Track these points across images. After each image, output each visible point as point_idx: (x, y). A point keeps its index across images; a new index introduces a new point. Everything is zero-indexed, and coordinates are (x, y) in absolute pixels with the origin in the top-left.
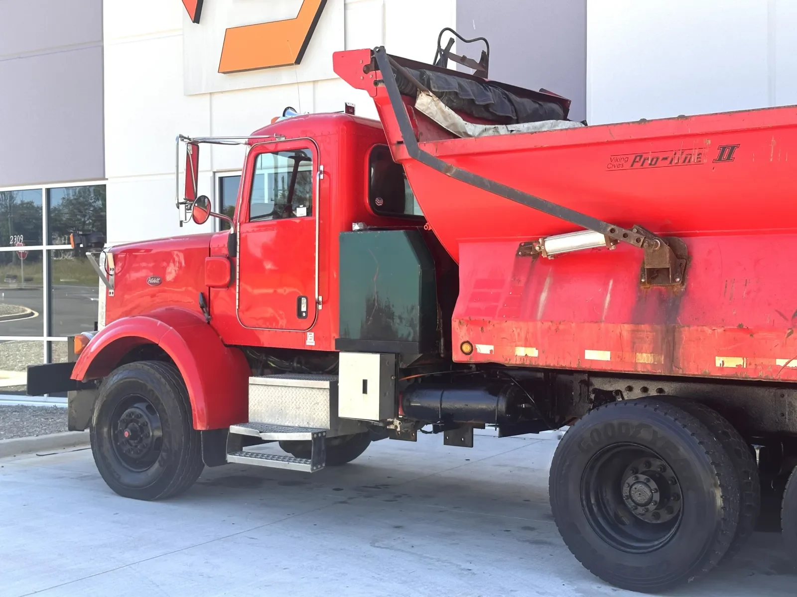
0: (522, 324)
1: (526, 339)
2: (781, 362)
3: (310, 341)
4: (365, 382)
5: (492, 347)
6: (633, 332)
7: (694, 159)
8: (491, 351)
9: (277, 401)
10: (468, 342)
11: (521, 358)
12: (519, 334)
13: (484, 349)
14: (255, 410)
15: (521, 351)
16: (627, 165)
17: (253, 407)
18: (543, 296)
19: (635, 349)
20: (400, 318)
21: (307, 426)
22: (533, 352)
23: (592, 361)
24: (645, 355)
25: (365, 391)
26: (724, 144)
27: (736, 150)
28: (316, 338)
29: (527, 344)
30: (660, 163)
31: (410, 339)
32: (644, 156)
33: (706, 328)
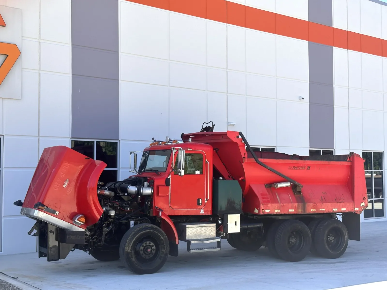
0: (276, 204)
1: (277, 208)
2: (321, 210)
3: (202, 212)
4: (236, 222)
5: (269, 210)
6: (298, 205)
7: (303, 169)
8: (269, 211)
9: (197, 231)
10: (263, 209)
11: (276, 212)
12: (276, 207)
13: (267, 211)
14: (189, 236)
15: (276, 211)
16: (292, 169)
17: (188, 234)
18: (278, 197)
19: (298, 209)
20: (237, 204)
21: (208, 238)
22: (279, 211)
23: (290, 212)
24: (300, 210)
25: (236, 225)
26: (308, 166)
27: (310, 168)
28: (204, 211)
29: (277, 209)
30: (298, 169)
31: (240, 209)
32: (295, 167)
33: (310, 203)
